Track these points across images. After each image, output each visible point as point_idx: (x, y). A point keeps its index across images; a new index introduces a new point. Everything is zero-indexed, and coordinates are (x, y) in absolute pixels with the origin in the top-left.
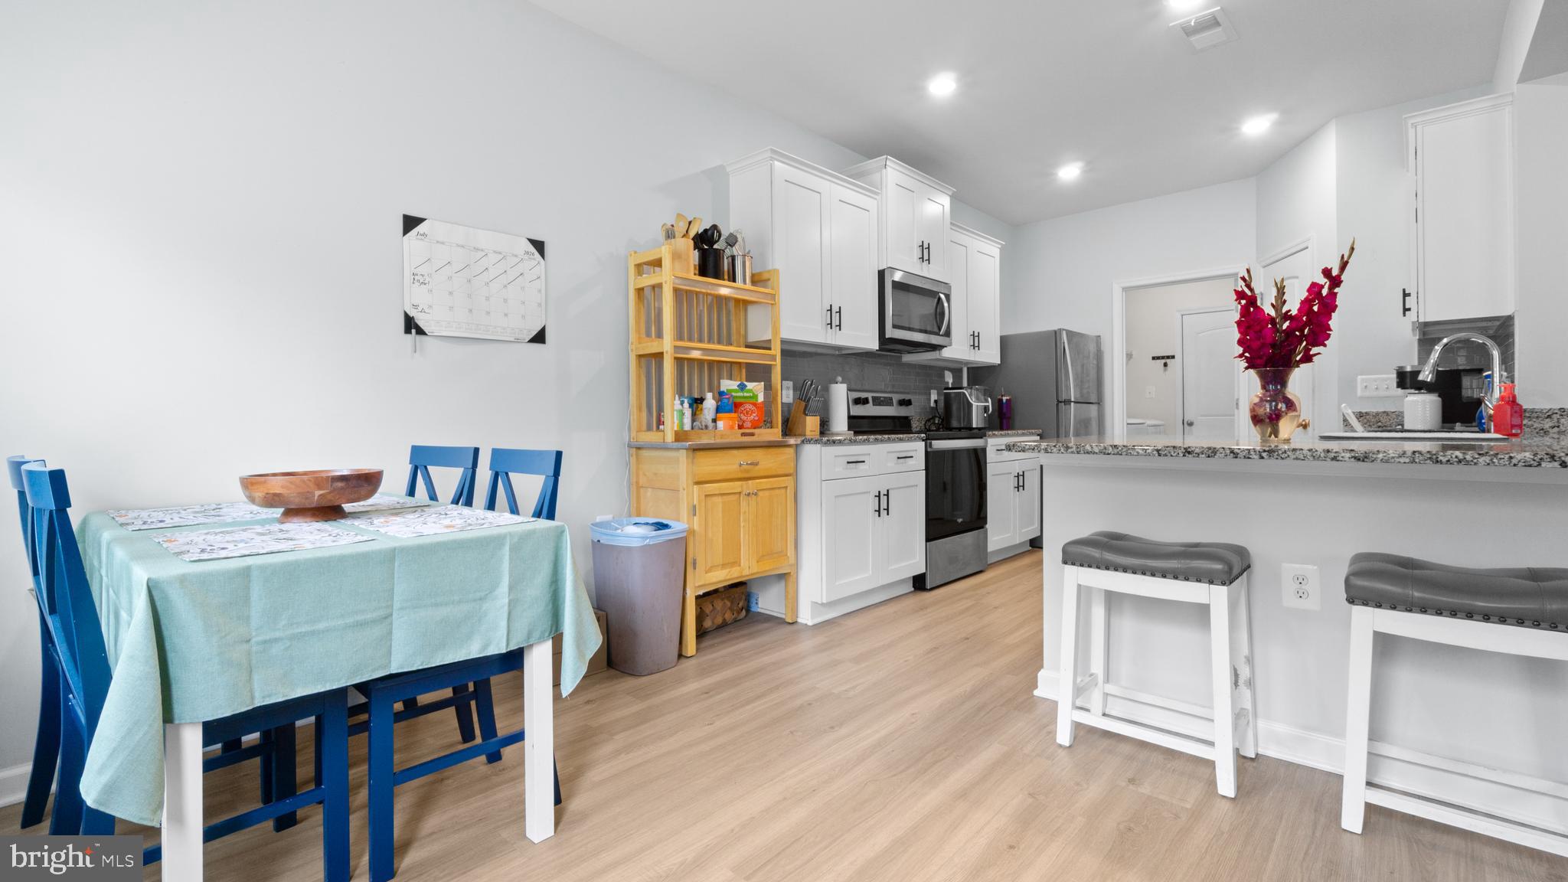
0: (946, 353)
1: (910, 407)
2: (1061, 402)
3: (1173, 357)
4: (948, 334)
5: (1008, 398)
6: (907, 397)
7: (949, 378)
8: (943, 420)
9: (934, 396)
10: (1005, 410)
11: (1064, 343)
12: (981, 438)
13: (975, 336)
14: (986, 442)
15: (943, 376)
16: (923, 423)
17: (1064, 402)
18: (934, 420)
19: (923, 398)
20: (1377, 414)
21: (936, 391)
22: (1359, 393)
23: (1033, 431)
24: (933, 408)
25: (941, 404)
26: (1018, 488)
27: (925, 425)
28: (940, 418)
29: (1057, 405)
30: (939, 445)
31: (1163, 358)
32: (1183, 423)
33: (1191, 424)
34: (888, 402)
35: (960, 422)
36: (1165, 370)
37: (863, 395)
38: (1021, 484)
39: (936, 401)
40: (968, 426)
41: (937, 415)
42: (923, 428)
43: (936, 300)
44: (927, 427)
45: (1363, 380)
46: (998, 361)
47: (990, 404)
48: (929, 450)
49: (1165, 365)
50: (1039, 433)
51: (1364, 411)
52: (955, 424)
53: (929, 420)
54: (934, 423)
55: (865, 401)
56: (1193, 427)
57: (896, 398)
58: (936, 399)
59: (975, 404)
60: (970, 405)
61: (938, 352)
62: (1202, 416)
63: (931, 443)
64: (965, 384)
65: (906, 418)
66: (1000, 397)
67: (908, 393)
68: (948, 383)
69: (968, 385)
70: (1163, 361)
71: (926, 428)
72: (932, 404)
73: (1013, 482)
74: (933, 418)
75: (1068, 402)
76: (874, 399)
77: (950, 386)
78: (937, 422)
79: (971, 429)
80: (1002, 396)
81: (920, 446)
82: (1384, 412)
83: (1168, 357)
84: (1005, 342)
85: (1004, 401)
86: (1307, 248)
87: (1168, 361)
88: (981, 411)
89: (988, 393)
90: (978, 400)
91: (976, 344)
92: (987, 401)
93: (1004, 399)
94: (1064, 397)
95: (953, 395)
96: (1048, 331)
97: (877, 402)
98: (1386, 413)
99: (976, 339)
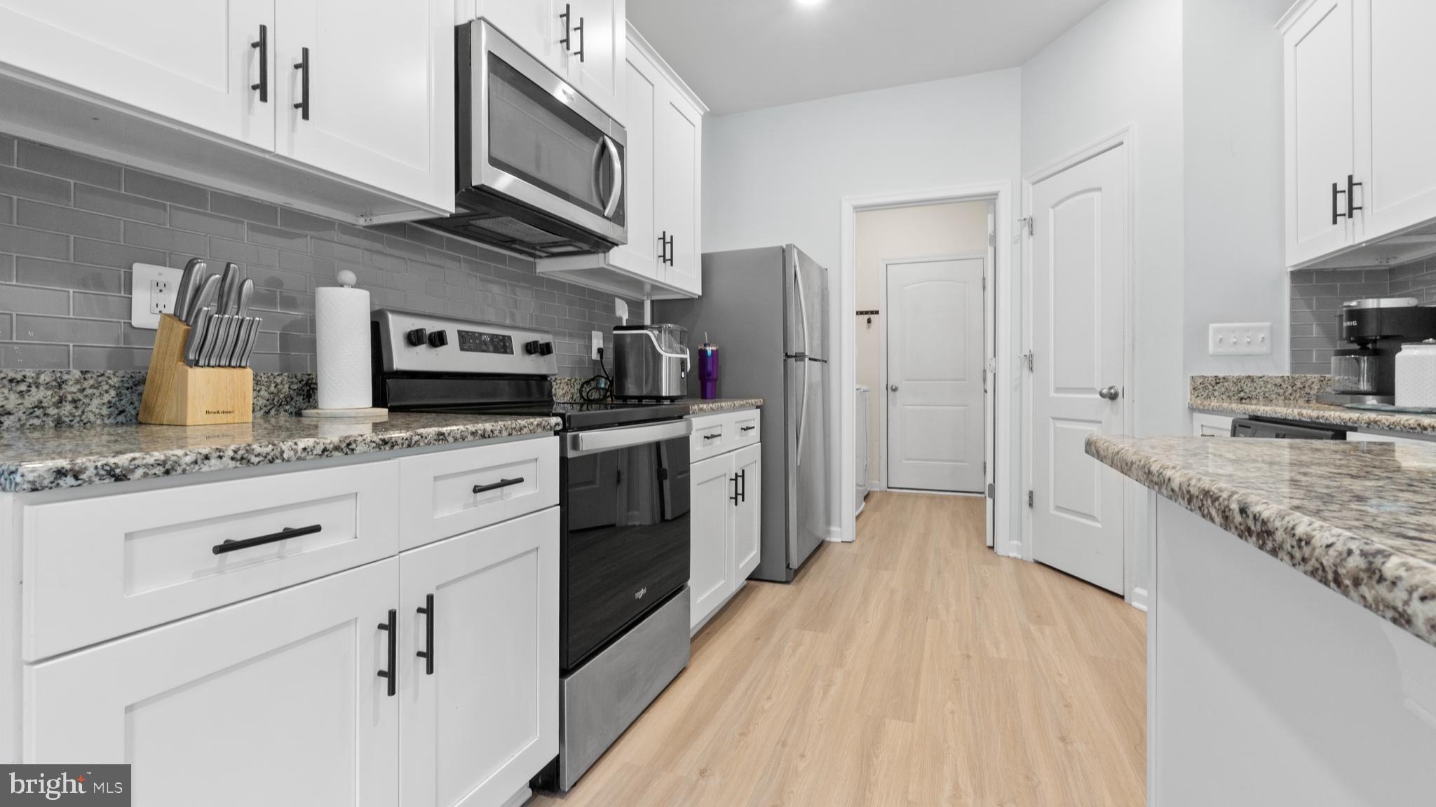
0: (617, 258)
1: (550, 355)
2: (792, 357)
3: (877, 312)
4: (619, 217)
5: (714, 348)
6: (542, 338)
7: (622, 312)
8: (611, 382)
9: (597, 341)
10: (710, 368)
11: (795, 267)
12: (681, 417)
13: (666, 241)
14: (689, 427)
15: (611, 309)
16: (577, 387)
17: (795, 357)
18: (598, 383)
19: (577, 343)
20: (1239, 380)
21: (600, 334)
22: (1211, 349)
23: (753, 401)
24: (595, 362)
25: (609, 356)
26: (736, 499)
27: (581, 392)
28: (607, 378)
29: (785, 360)
30: (595, 441)
31: (866, 313)
32: (887, 389)
33: (895, 390)
34: (502, 345)
35: (640, 387)
36: (869, 327)
37: (431, 327)
38: (740, 491)
39: (600, 351)
40: (655, 394)
41: (604, 374)
42: (577, 395)
43: (598, 147)
44: (584, 394)
45: (1217, 331)
46: (697, 290)
47: (687, 356)
48: (571, 454)
49: (869, 321)
50: (759, 404)
51: (1221, 375)
52: (631, 389)
53: (588, 382)
54: (597, 388)
55: (438, 340)
56: (897, 393)
57: (519, 339)
58: (601, 346)
59: (666, 356)
60: (657, 357)
61: (601, 255)
62: (906, 380)
63: (575, 439)
64: (647, 321)
65: (544, 378)
66: (702, 347)
67: (547, 332)
68: (621, 319)
69: (653, 322)
70: (866, 317)
71: (582, 396)
72: (595, 356)
73: (728, 489)
74: (596, 378)
75: (800, 357)
76: (463, 336)
77: (624, 324)
78: (603, 386)
79: (659, 399)
80: (705, 345)
81: (549, 447)
82: (1249, 377)
83: (872, 313)
84: (708, 262)
85: (709, 353)
86: (1121, 143)
87: (872, 317)
88: (676, 367)
89: (684, 339)
90: (671, 348)
91: (668, 256)
92: (683, 352)
93: (709, 349)
94: (794, 350)
95: (628, 340)
96: (772, 248)
97: (469, 342)
98: (1251, 379)
99: (668, 246)
